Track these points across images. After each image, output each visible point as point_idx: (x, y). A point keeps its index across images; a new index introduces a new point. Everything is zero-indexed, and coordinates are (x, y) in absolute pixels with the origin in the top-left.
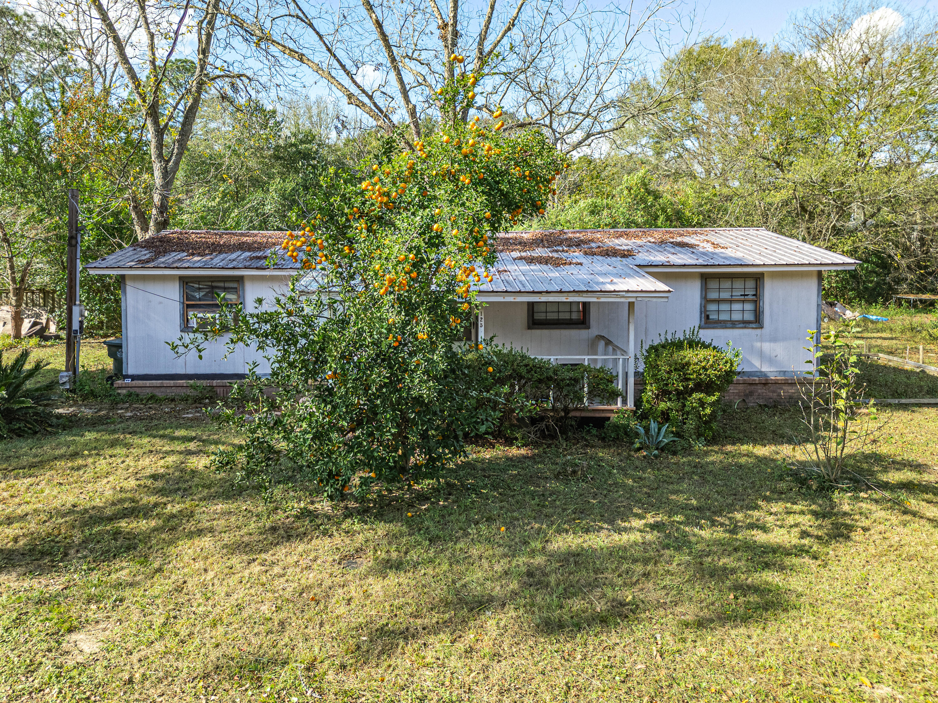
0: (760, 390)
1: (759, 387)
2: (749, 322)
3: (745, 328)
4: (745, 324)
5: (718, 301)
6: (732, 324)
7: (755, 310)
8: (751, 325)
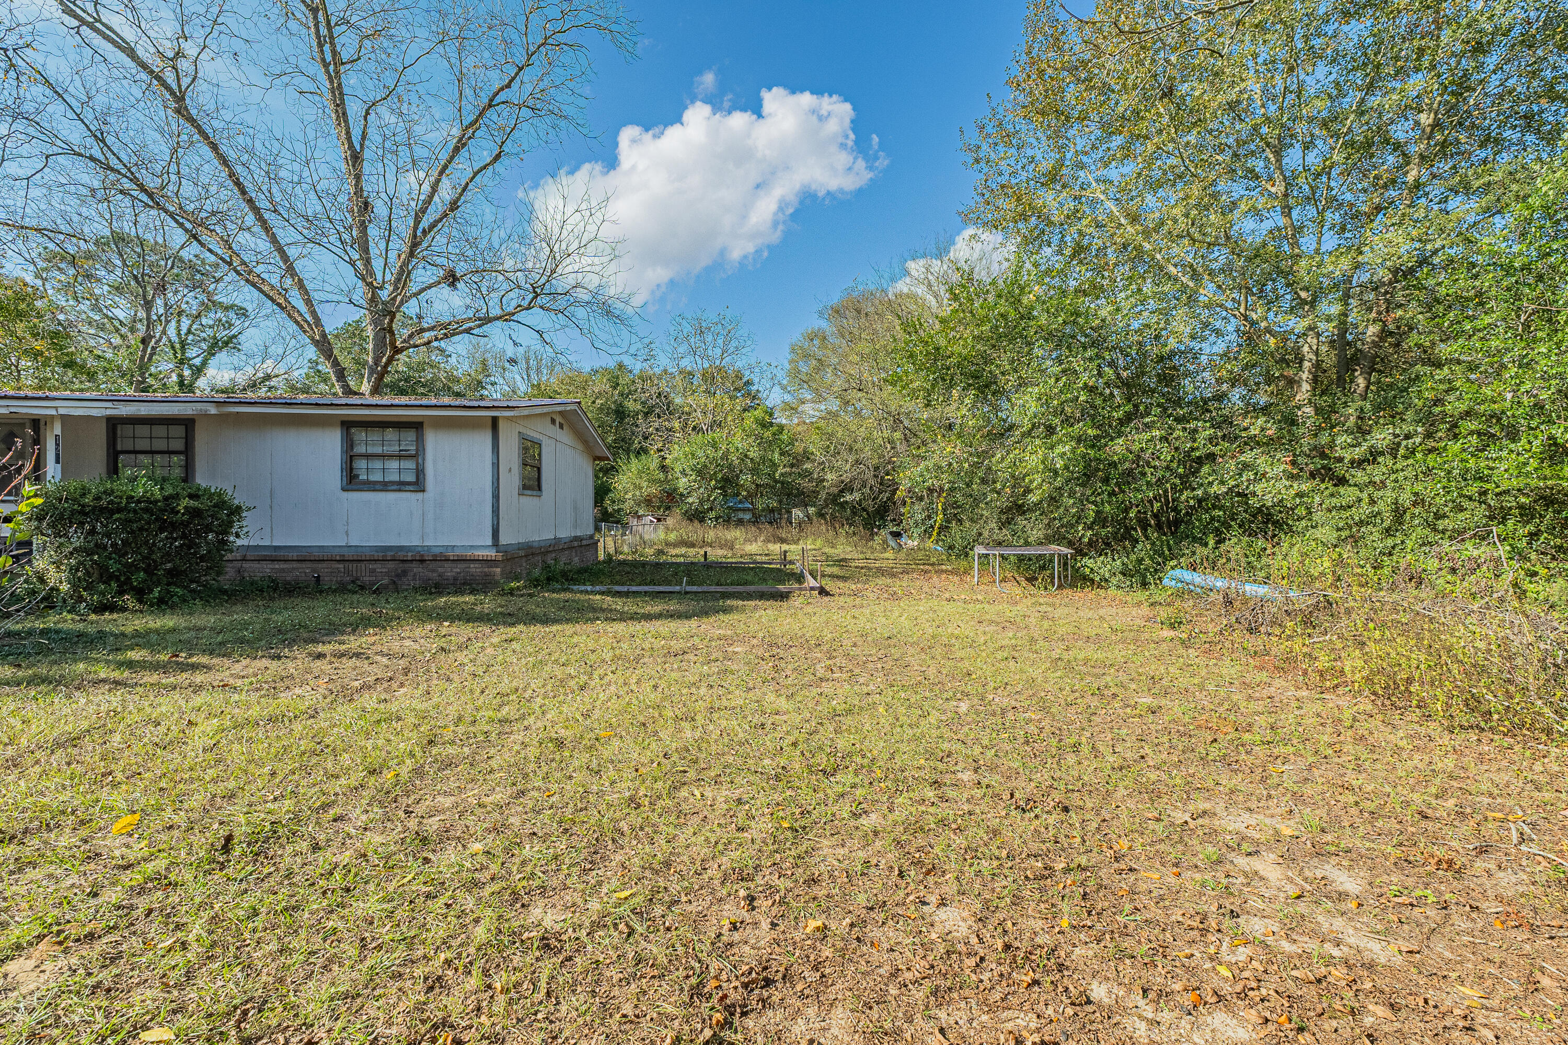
0: (417, 569)
1: (414, 565)
2: (409, 483)
3: (400, 490)
4: (401, 486)
5: (368, 456)
6: (385, 486)
7: (417, 469)
8: (408, 488)
